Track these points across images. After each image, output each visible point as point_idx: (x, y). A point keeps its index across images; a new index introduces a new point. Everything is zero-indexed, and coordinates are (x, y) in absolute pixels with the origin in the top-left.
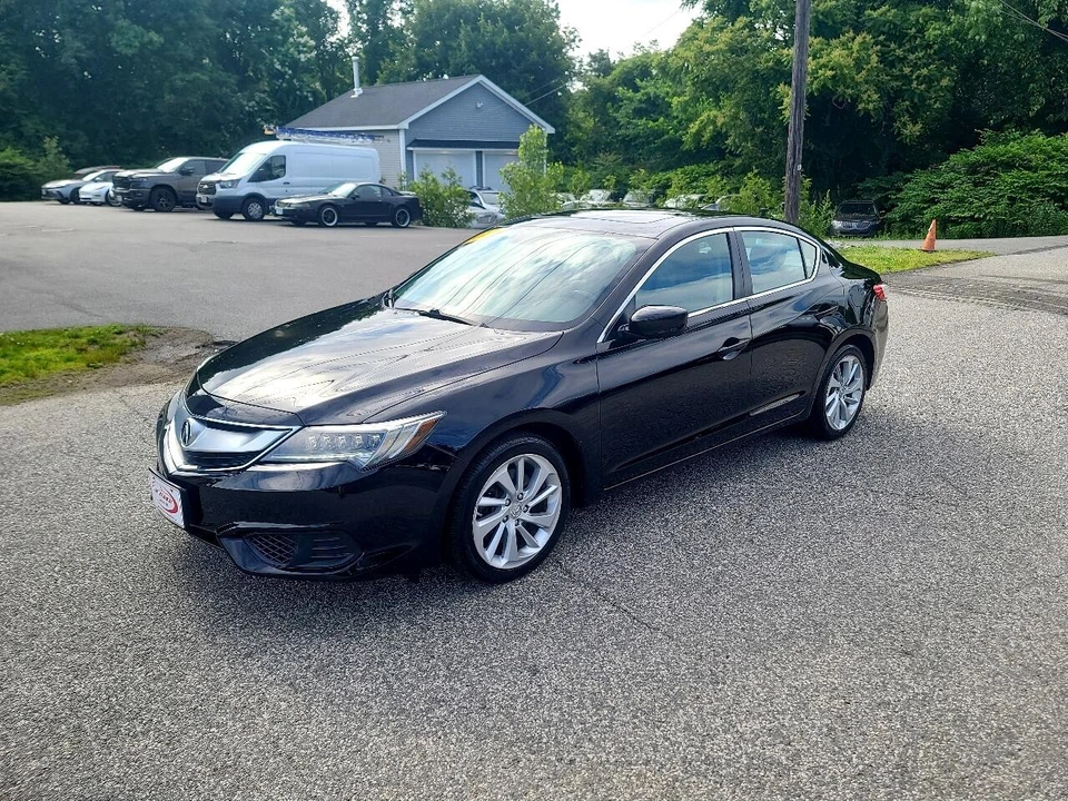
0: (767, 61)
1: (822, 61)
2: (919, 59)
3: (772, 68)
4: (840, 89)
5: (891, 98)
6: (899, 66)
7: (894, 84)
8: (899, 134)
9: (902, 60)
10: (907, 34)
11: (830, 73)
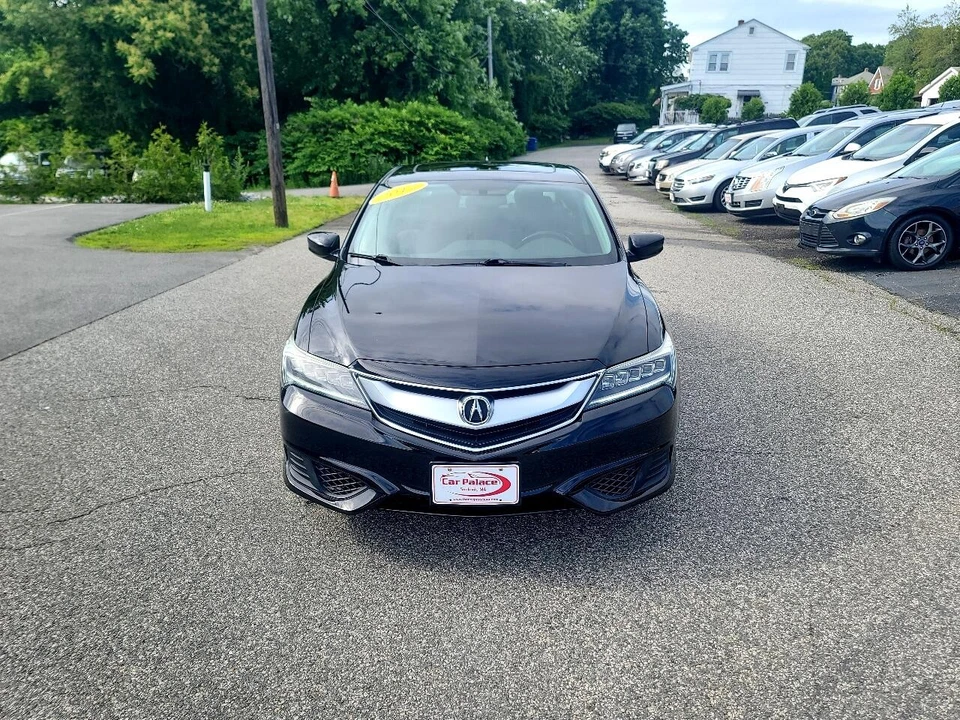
0: (97, 16)
1: (159, 22)
2: (241, 30)
3: (103, 24)
4: (182, 51)
5: (227, 63)
6: (225, 34)
7: (225, 51)
8: (243, 96)
9: (226, 28)
10: (224, 6)
11: (170, 35)
